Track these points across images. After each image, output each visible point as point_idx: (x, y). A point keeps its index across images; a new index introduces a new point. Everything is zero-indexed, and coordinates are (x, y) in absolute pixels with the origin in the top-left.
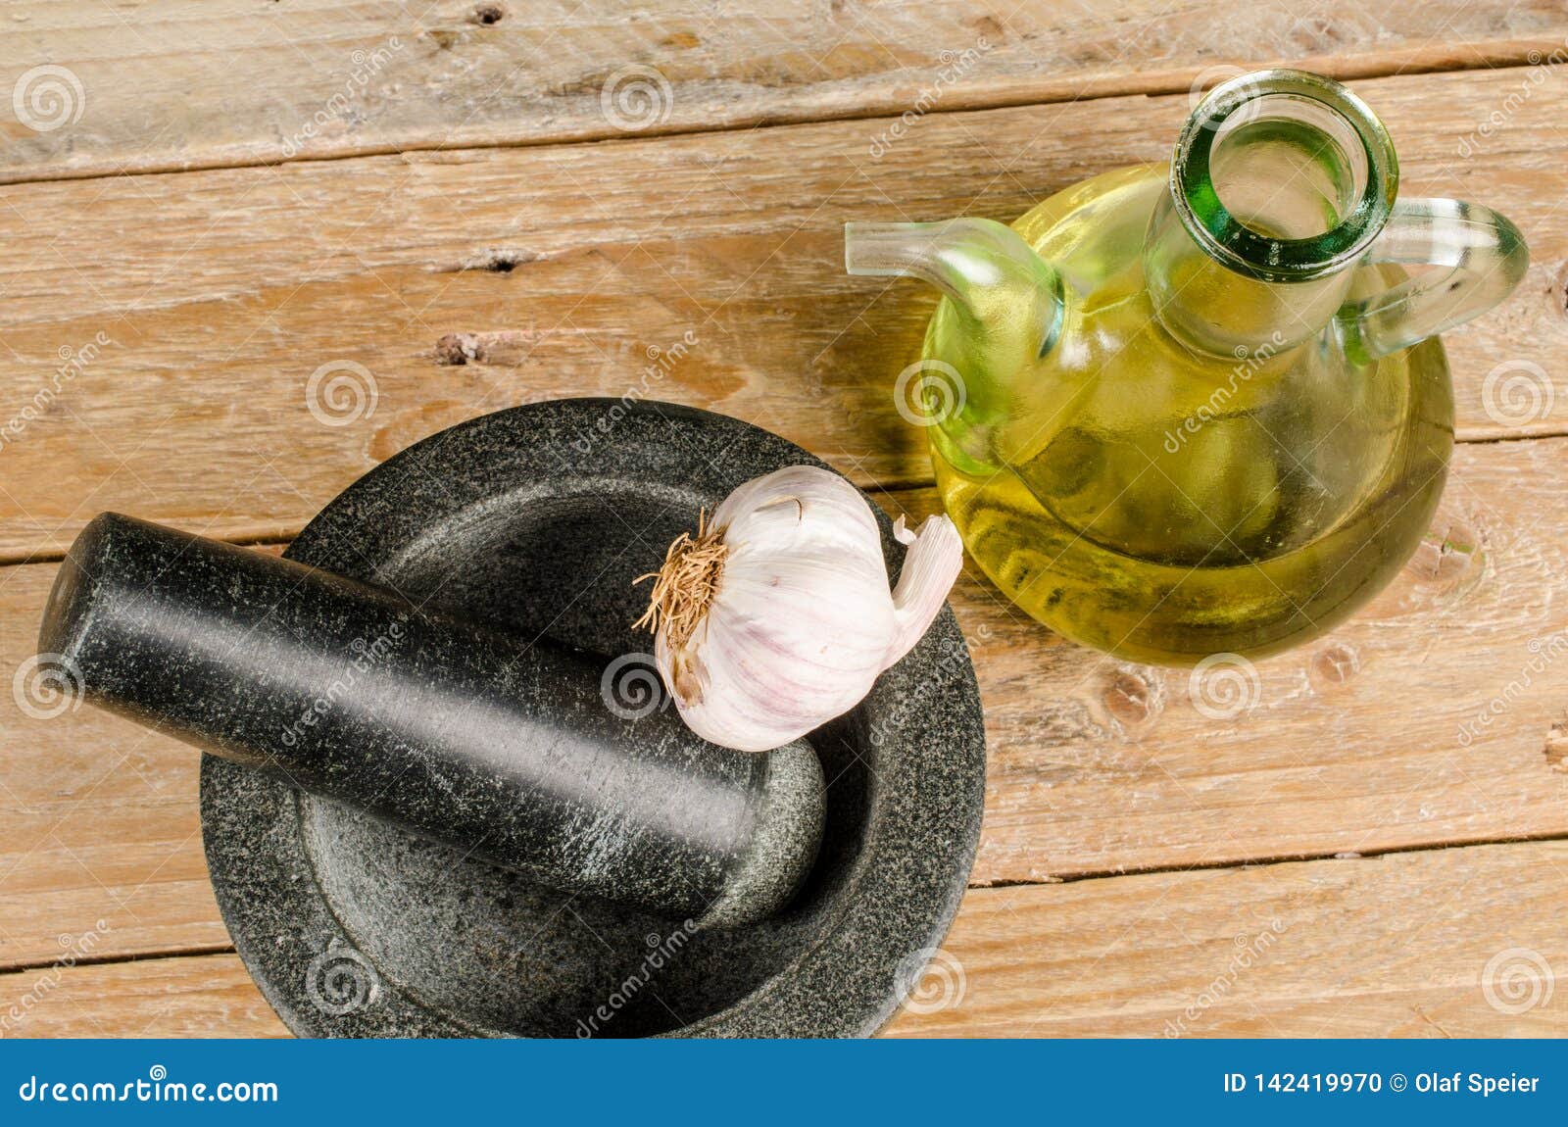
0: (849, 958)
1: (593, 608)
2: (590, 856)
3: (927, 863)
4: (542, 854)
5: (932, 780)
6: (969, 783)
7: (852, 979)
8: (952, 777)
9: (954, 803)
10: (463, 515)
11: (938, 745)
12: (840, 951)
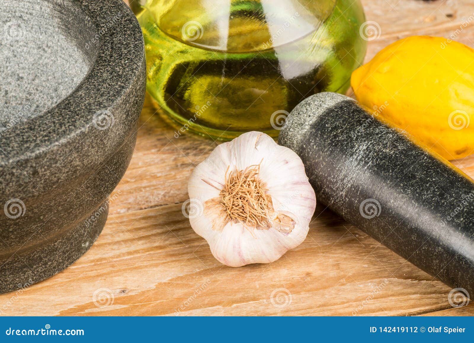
0: (81, 99)
3: (117, 69)
5: (119, 46)
6: (136, 46)
7: (83, 104)
8: (127, 44)
9: (129, 51)
11: (121, 36)
12: (77, 97)
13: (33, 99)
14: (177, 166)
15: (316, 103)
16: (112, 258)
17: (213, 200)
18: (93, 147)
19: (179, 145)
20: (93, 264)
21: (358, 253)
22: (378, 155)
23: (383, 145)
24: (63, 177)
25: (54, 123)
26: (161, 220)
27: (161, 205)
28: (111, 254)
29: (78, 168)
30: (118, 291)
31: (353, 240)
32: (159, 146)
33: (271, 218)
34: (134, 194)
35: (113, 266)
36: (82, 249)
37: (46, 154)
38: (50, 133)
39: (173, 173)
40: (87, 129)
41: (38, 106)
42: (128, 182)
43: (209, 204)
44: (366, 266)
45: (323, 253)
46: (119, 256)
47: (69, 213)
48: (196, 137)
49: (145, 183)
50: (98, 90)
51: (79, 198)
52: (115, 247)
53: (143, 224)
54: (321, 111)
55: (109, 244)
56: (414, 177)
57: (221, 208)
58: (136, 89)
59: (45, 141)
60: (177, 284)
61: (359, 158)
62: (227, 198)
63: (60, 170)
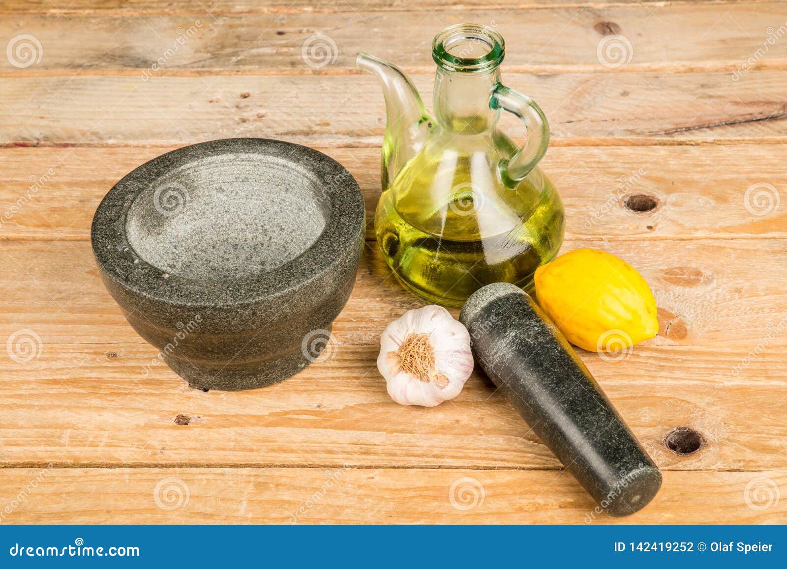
13: (288, 247)
14: (391, 315)
15: (491, 291)
16: (320, 379)
17: (394, 352)
18: (301, 301)
19: (398, 298)
20: (304, 381)
21: (501, 413)
22: (521, 342)
23: (528, 335)
24: (275, 318)
25: (276, 279)
26: (364, 357)
27: (369, 345)
28: (319, 376)
29: (289, 314)
30: (315, 405)
31: (501, 401)
32: (383, 296)
33: (432, 375)
34: (352, 332)
35: (318, 386)
36: (298, 368)
37: (263, 302)
39: (387, 320)
40: (297, 288)
41: (289, 254)
42: (351, 321)
43: (391, 355)
44: (503, 424)
45: (475, 407)
46: (325, 379)
47: (282, 344)
48: (413, 294)
49: (363, 324)
50: (315, 259)
51: (289, 334)
52: (324, 371)
53: (350, 357)
54: (493, 298)
55: (321, 368)
56: (542, 365)
57: (398, 359)
58: (345, 262)
59: (265, 292)
60: (359, 409)
61: (507, 342)
62: (403, 353)
63: (273, 314)
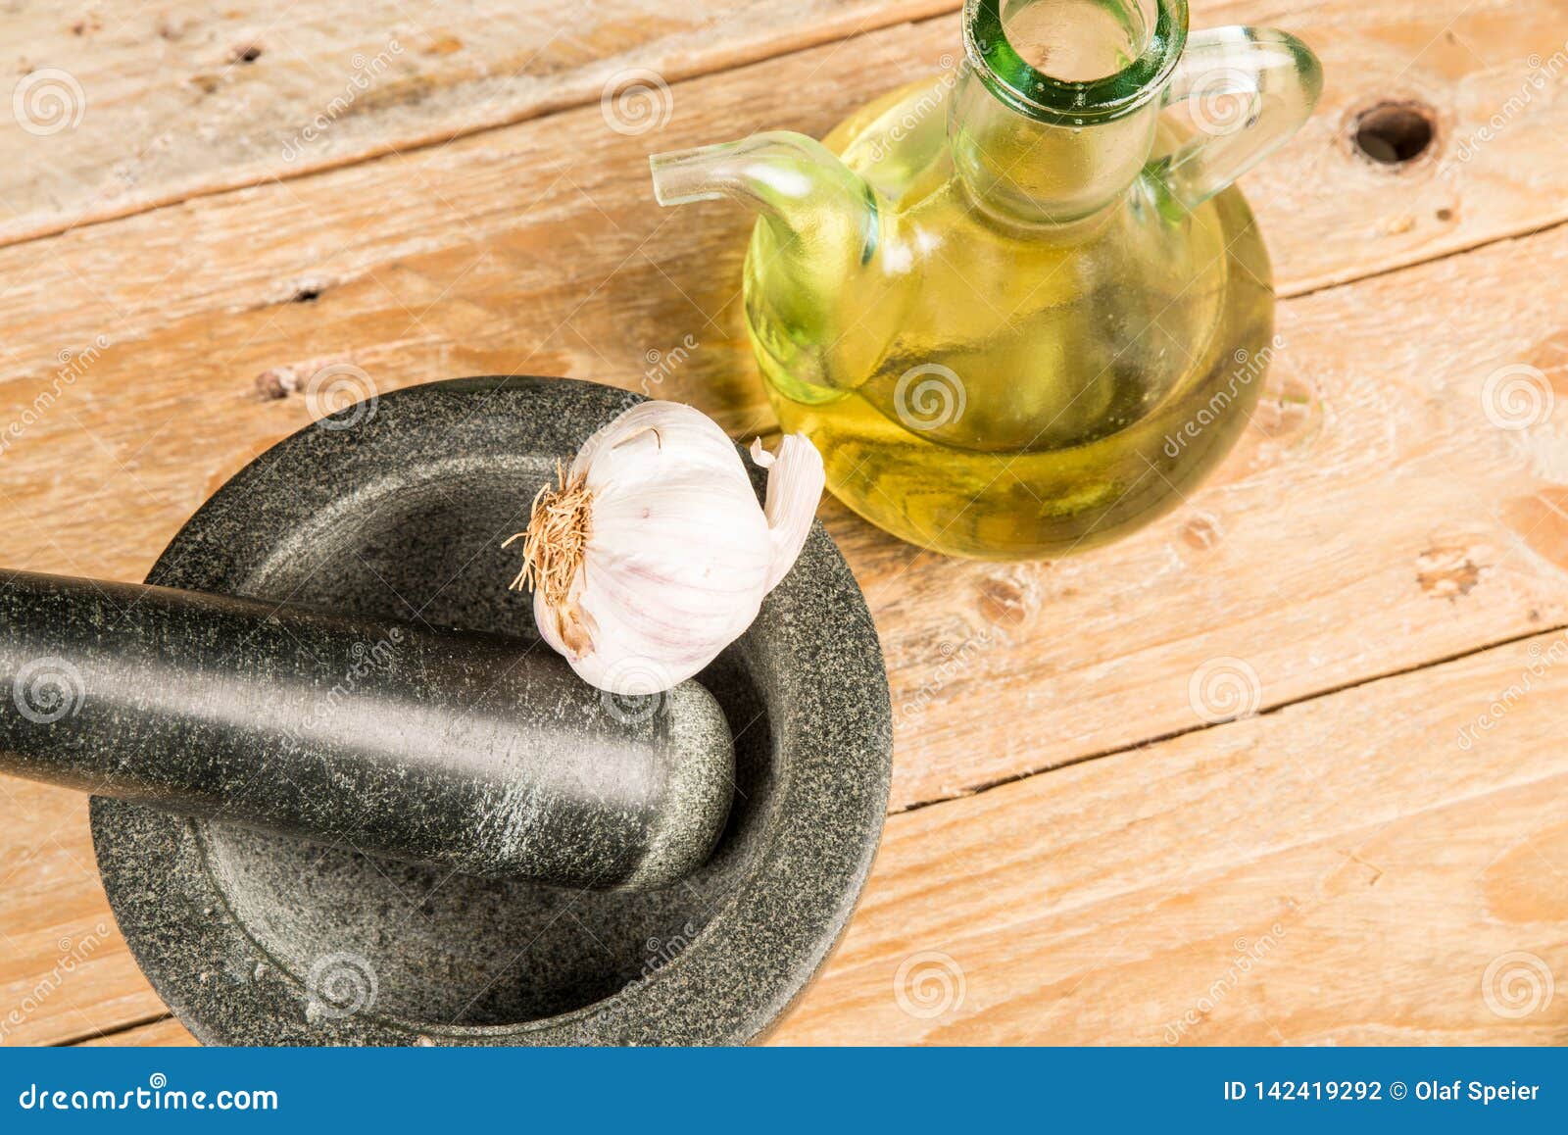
0: (786, 884)
1: (462, 600)
2: (507, 833)
3: (846, 776)
4: (457, 839)
5: (836, 693)
6: (873, 690)
7: (793, 904)
8: (854, 687)
9: (862, 712)
10: (315, 521)
11: (834, 658)
12: (776, 879)
38: (738, 1002)
